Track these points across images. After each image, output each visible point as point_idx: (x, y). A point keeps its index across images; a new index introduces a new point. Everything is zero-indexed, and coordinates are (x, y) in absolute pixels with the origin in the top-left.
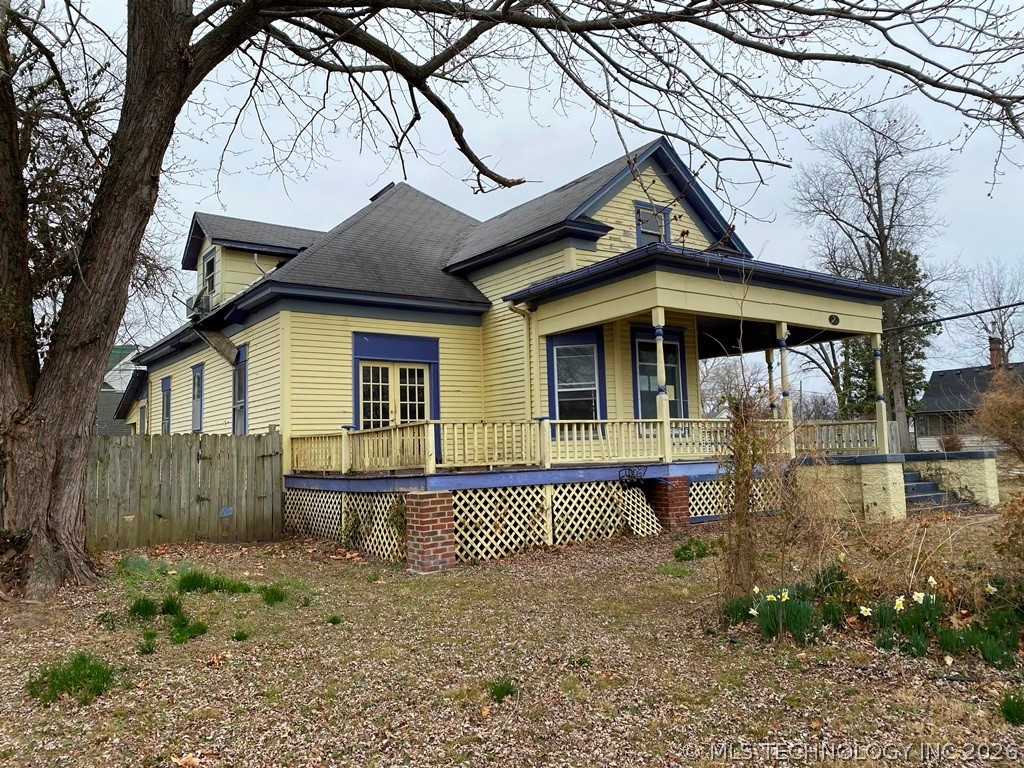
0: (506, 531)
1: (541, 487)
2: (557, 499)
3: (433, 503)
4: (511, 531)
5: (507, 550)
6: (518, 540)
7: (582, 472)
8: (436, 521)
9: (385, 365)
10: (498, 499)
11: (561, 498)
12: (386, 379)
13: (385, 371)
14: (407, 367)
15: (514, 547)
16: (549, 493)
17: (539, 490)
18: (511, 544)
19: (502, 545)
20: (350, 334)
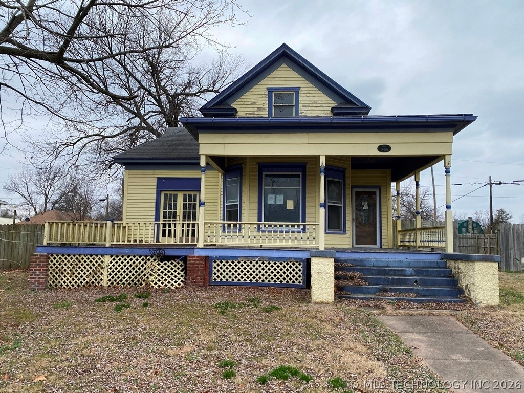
0: (79, 276)
1: (102, 256)
2: (111, 262)
3: (35, 259)
4: (82, 277)
5: (78, 285)
6: (86, 281)
7: (128, 250)
8: (36, 267)
9: (175, 193)
10: (76, 260)
11: (114, 262)
12: (176, 200)
13: (176, 196)
14: (188, 193)
15: (83, 284)
16: (107, 259)
17: (101, 257)
18: (81, 283)
19: (76, 283)
20: (156, 179)
